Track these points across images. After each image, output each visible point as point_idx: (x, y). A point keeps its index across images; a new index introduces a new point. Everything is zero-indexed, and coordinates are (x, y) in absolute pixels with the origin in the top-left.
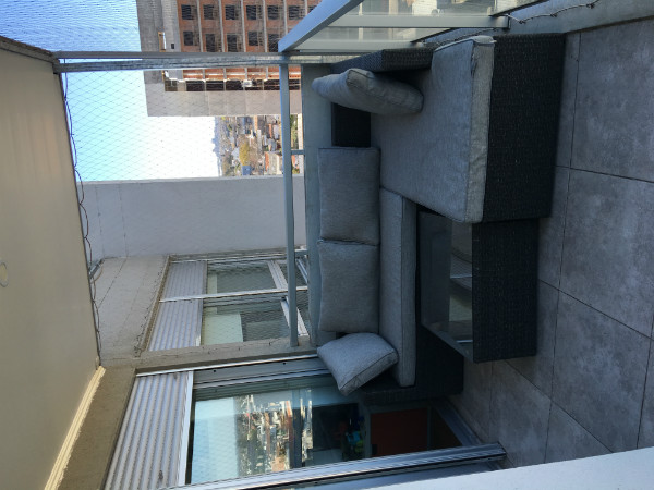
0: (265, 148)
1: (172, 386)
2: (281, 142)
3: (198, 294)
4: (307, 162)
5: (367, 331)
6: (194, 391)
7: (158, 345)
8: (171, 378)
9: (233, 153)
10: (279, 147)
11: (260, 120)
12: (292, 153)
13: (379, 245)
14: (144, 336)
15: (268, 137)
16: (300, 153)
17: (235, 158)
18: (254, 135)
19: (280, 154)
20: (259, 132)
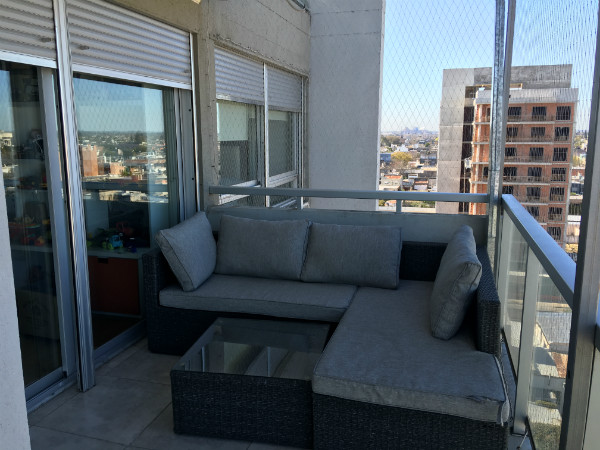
0: (406, 176)
1: (178, 68)
2: (411, 191)
3: (269, 101)
4: (389, 214)
5: (218, 262)
6: (173, 89)
7: (220, 57)
8: (186, 67)
9: (403, 146)
10: (406, 189)
11: (433, 173)
12: (399, 200)
13: (301, 281)
14: (231, 45)
15: (416, 180)
16: (398, 208)
17: (398, 148)
18: (419, 167)
19: (399, 190)
20: (421, 171)
